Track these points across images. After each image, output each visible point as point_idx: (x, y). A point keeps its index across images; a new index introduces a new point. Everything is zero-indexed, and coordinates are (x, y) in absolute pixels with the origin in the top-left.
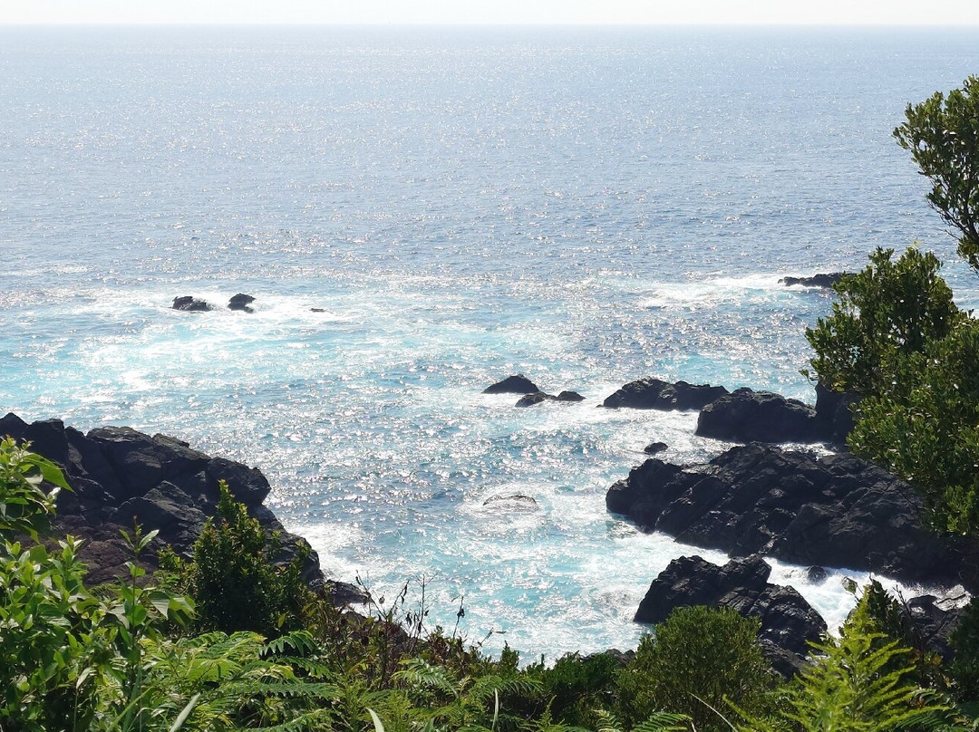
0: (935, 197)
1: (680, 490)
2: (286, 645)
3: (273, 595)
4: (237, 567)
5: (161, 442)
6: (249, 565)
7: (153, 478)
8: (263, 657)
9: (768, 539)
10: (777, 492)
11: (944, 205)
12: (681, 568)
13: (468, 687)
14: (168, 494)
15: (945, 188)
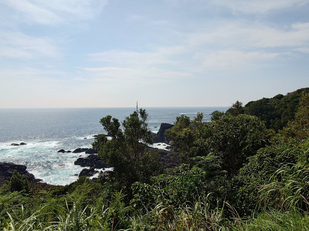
0: (104, 128)
1: (83, 161)
2: (21, 192)
3: (23, 184)
4: (17, 181)
5: (9, 164)
6: (19, 180)
7: (8, 168)
8: (18, 194)
9: (94, 165)
10: (95, 160)
11: (105, 129)
12: (84, 170)
13: (49, 192)
14: (10, 171)
15: (105, 127)
